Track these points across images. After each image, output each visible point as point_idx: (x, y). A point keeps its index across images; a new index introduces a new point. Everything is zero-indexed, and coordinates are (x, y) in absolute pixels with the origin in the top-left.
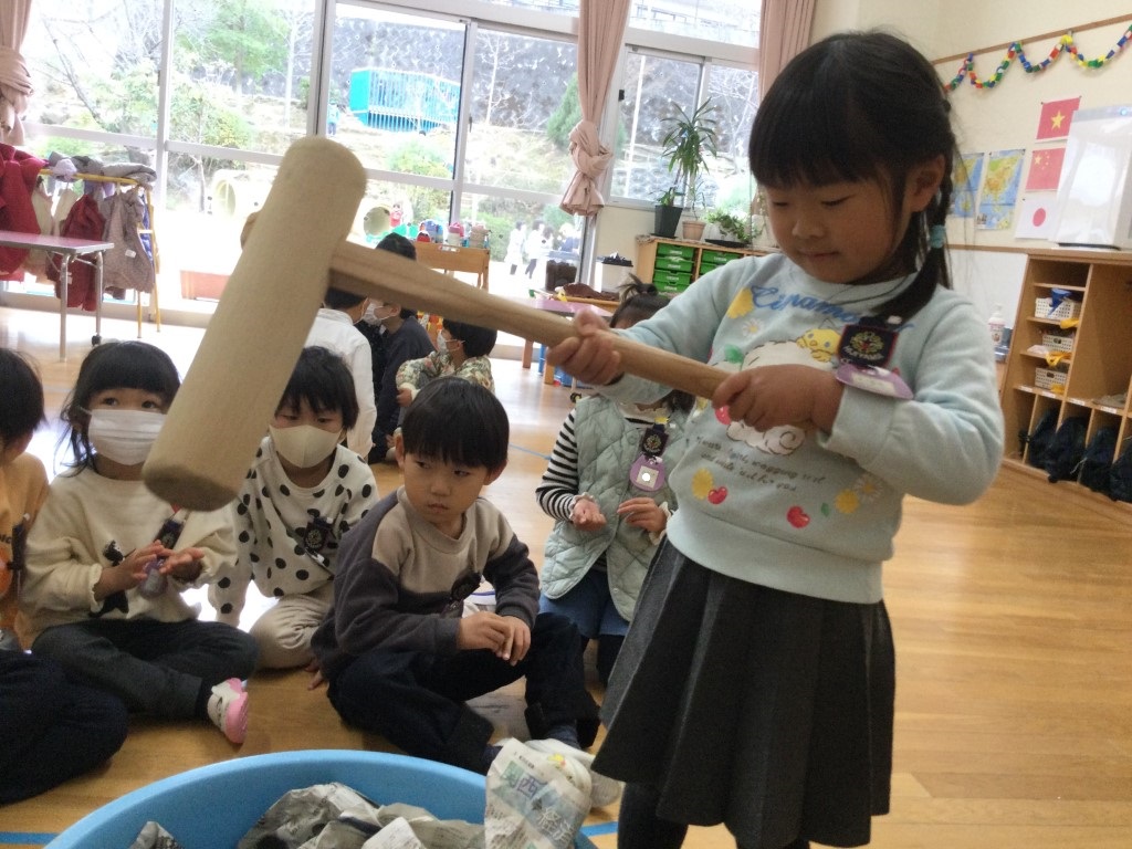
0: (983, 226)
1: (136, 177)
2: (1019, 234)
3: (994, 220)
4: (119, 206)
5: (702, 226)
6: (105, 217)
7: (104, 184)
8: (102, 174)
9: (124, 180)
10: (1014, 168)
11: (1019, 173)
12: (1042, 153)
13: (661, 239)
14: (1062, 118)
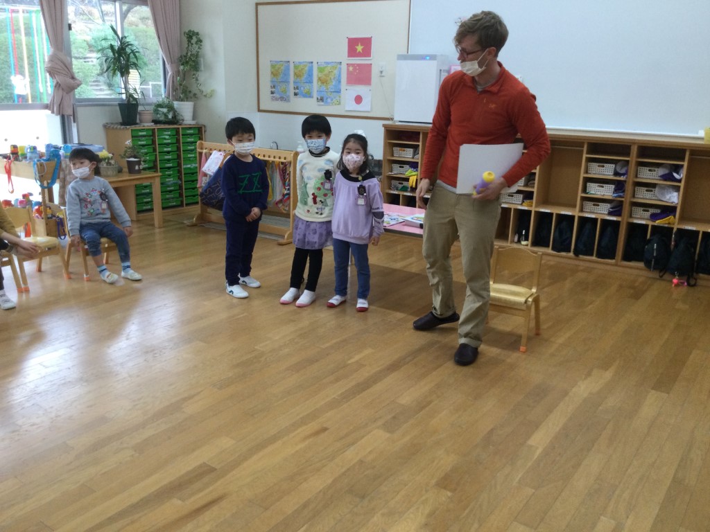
0: (322, 103)
2: (347, 109)
3: (329, 100)
10: (336, 72)
11: (340, 76)
12: (353, 65)
13: (133, 127)
14: (362, 47)
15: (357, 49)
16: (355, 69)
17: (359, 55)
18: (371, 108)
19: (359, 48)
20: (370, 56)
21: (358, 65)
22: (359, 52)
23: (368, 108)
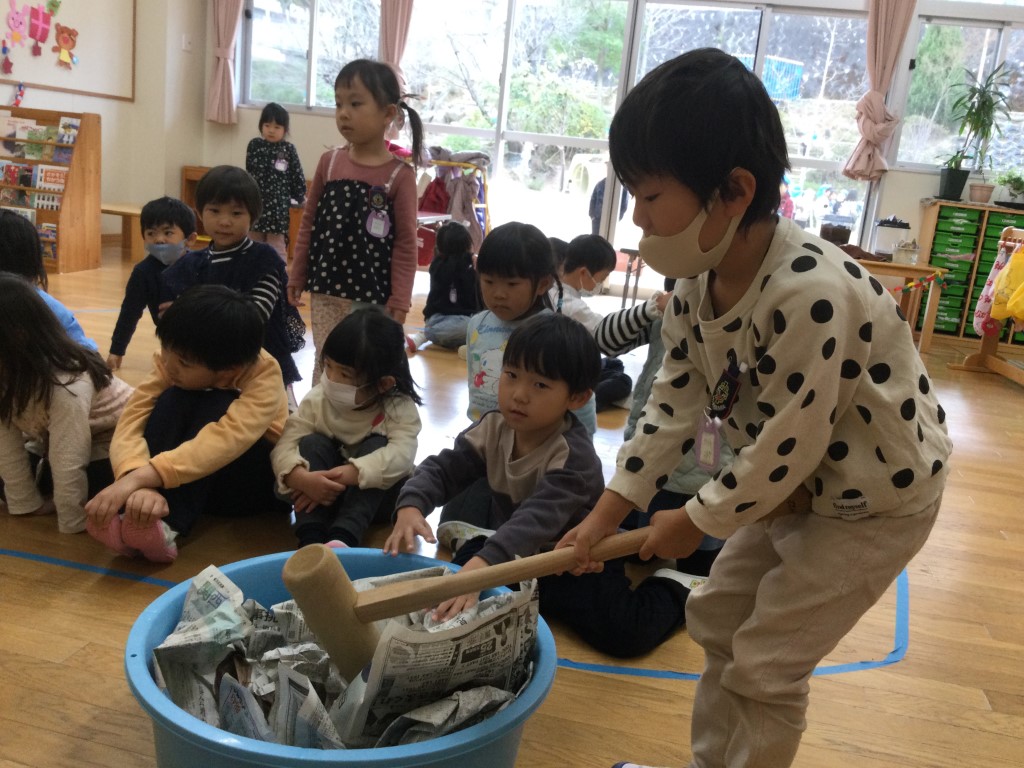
1: (474, 162)
4: (461, 186)
5: (991, 188)
6: (450, 194)
7: (453, 168)
8: (450, 160)
9: (466, 165)
13: (944, 202)
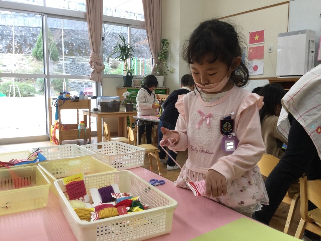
5: (140, 81)
12: (252, 48)
13: (128, 88)
14: (258, 37)
15: (255, 38)
16: (253, 50)
17: (257, 41)
18: (264, 72)
19: (257, 38)
20: (263, 41)
21: (256, 48)
22: (257, 40)
23: (261, 73)
